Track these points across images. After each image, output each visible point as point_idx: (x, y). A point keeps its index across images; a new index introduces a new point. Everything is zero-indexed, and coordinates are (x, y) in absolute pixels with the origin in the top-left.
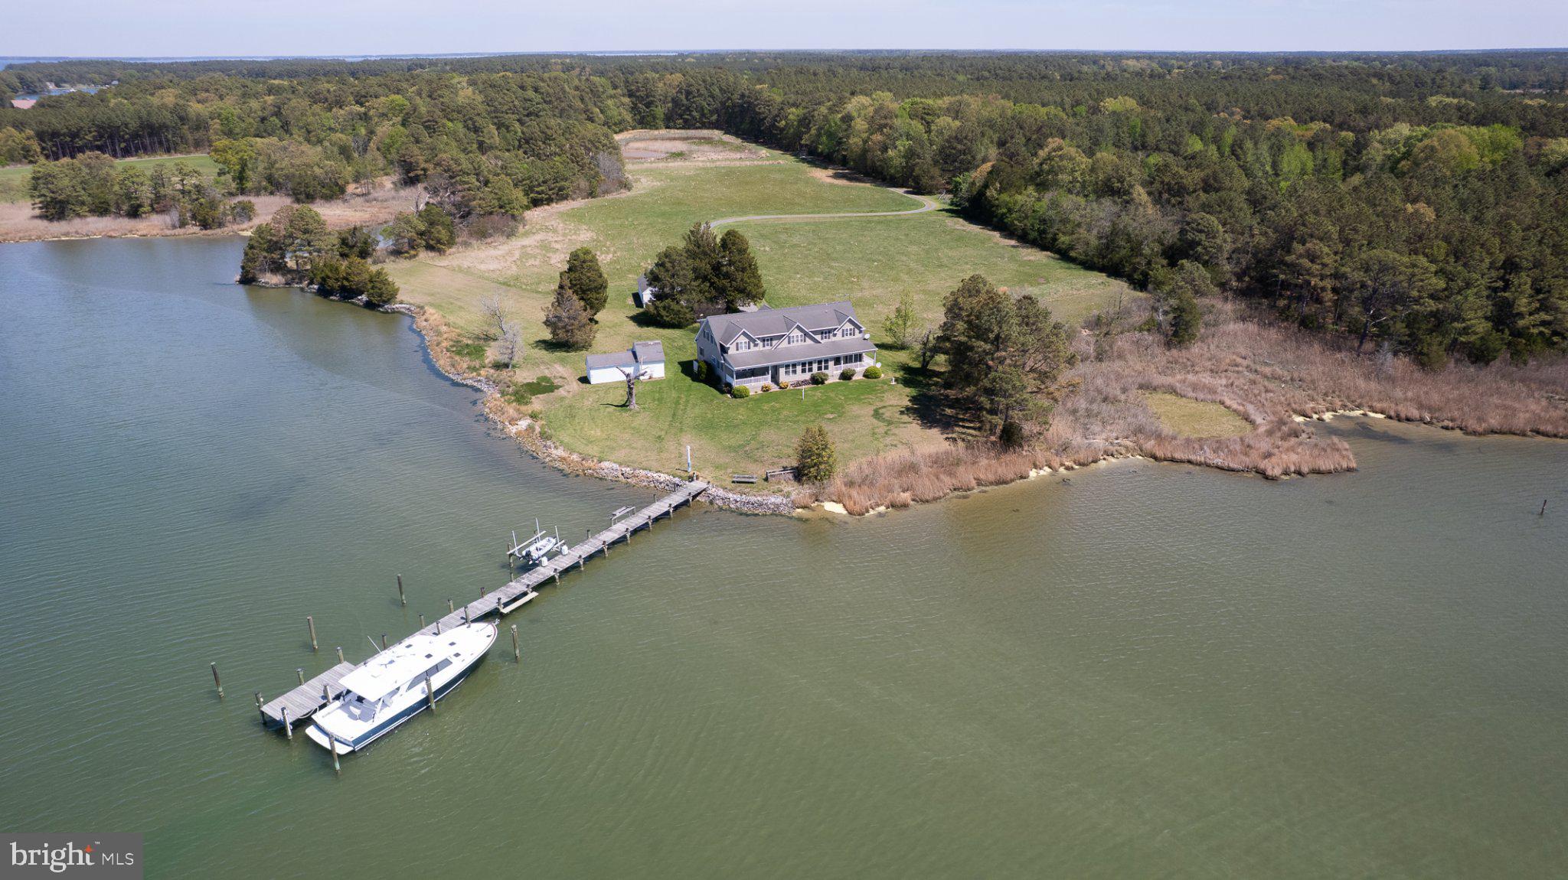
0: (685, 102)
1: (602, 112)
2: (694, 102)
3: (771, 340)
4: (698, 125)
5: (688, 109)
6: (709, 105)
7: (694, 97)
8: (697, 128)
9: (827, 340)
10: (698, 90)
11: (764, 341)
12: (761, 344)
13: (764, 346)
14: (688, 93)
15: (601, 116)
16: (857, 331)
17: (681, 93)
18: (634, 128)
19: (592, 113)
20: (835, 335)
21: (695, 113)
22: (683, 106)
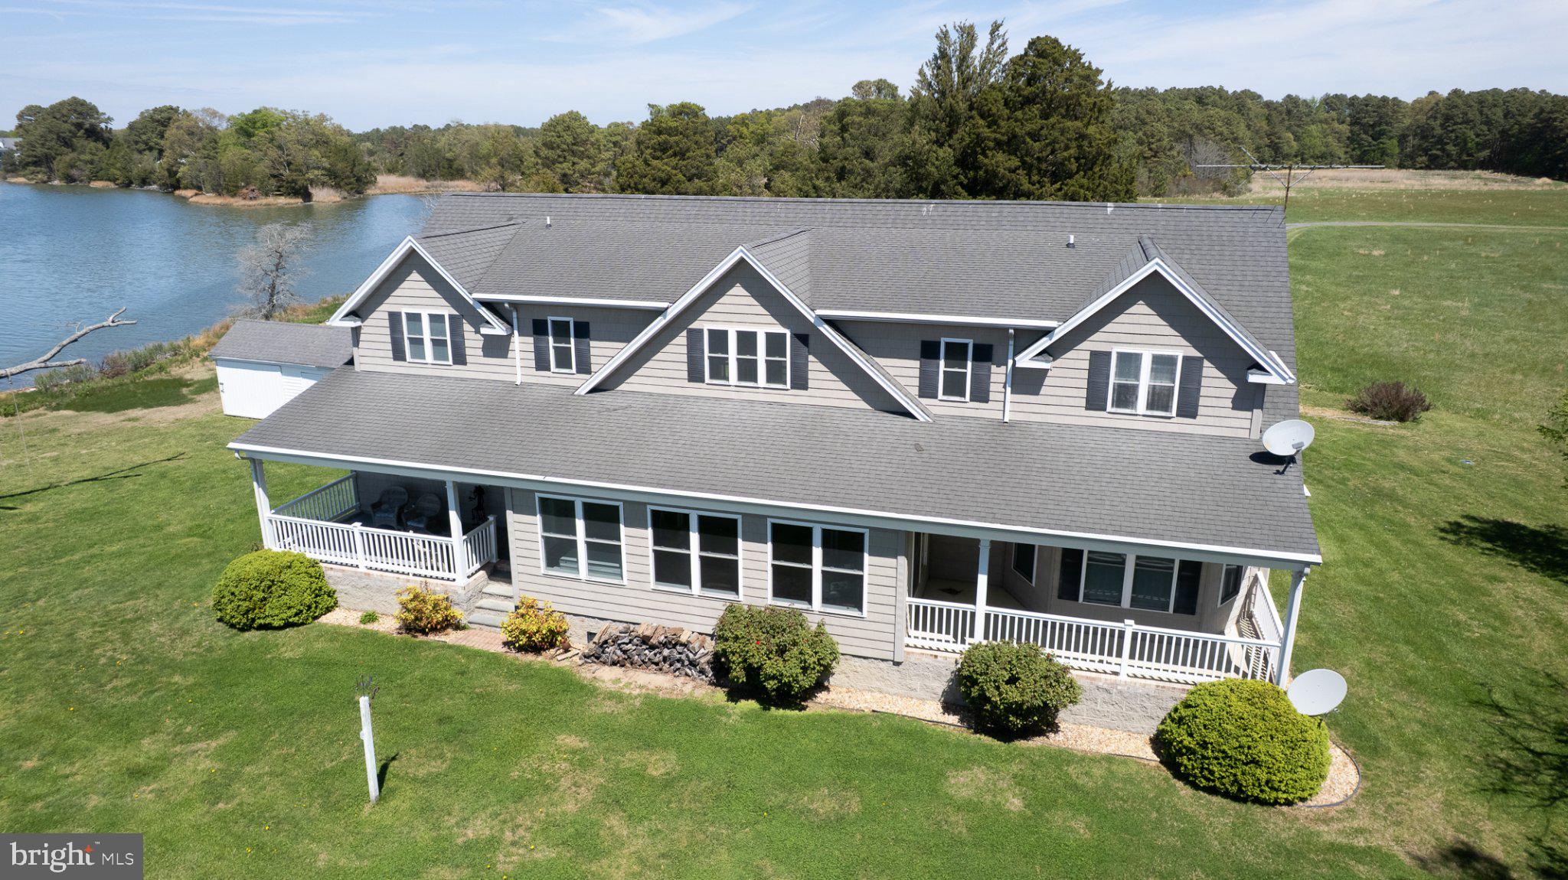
0: (1438, 131)
1: (1297, 138)
2: (1452, 131)
3: (583, 331)
4: (1452, 164)
5: (1440, 141)
6: (1478, 135)
7: (1456, 124)
8: (1449, 168)
9: (964, 408)
10: (1465, 114)
11: (539, 329)
12: (522, 345)
13: (542, 364)
14: (1448, 118)
15: (1294, 144)
16: (1216, 386)
17: (1435, 118)
18: (1346, 164)
19: (1279, 138)
20: (1028, 382)
21: (1450, 148)
22: (1433, 137)
